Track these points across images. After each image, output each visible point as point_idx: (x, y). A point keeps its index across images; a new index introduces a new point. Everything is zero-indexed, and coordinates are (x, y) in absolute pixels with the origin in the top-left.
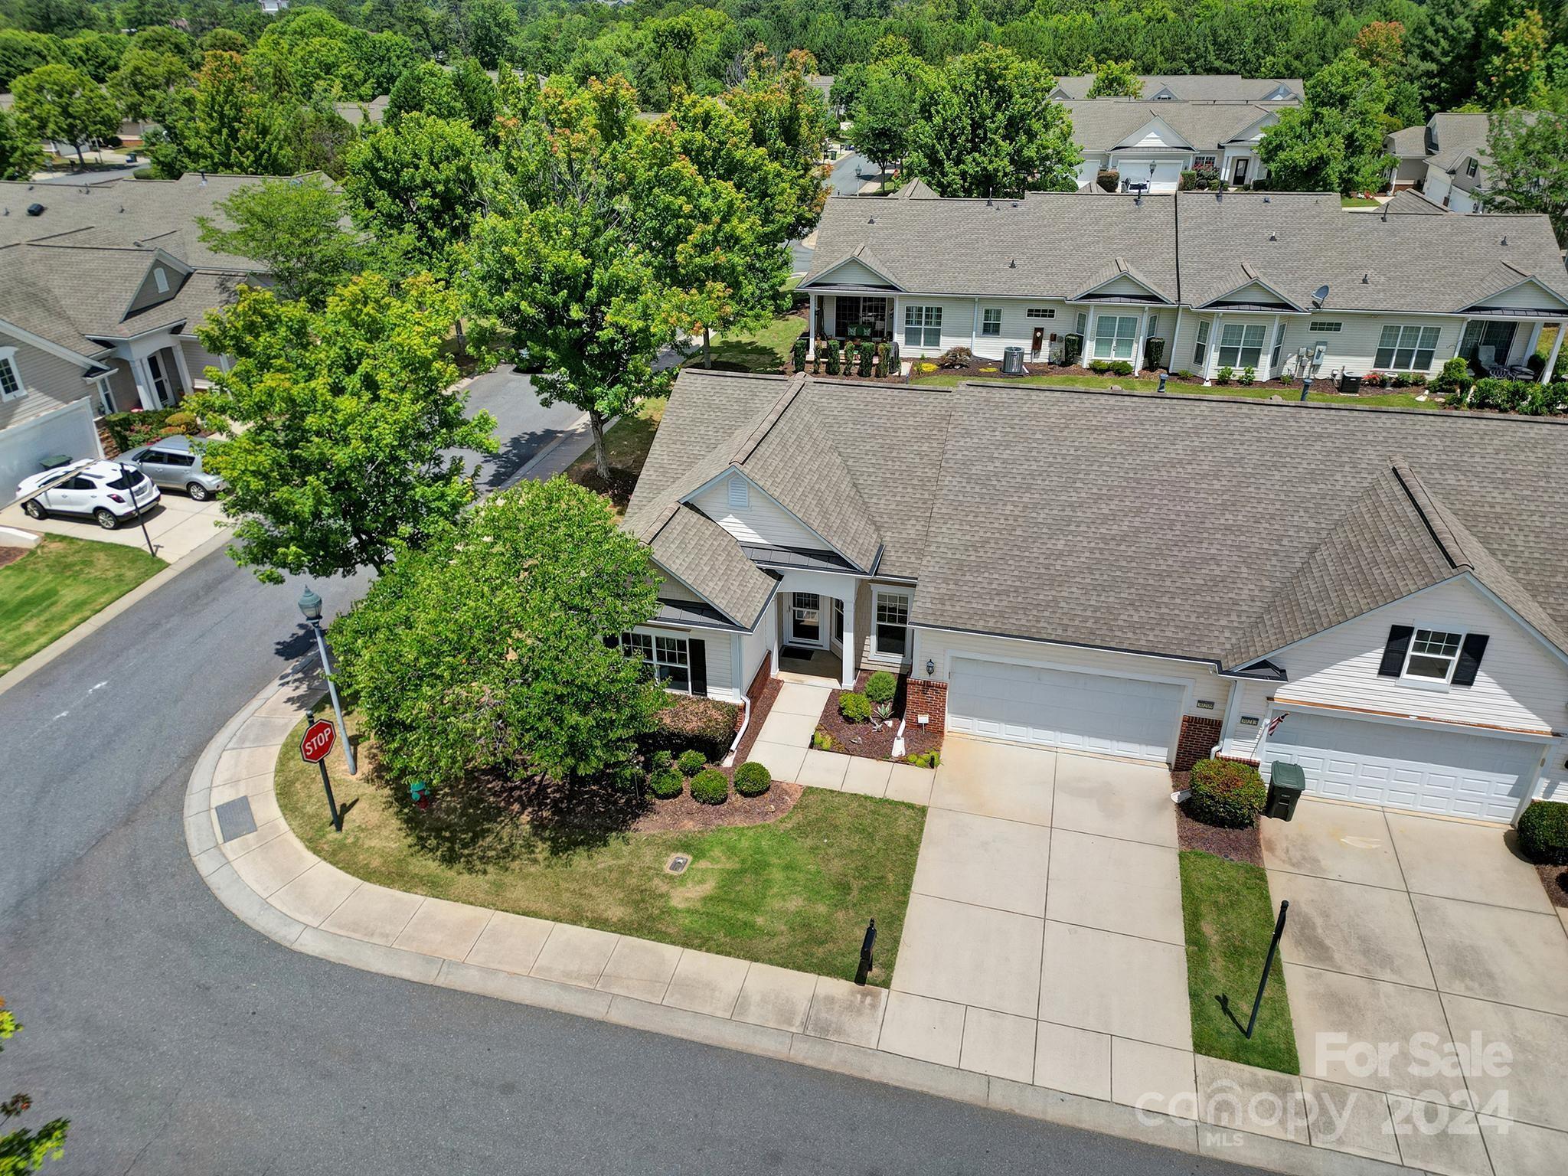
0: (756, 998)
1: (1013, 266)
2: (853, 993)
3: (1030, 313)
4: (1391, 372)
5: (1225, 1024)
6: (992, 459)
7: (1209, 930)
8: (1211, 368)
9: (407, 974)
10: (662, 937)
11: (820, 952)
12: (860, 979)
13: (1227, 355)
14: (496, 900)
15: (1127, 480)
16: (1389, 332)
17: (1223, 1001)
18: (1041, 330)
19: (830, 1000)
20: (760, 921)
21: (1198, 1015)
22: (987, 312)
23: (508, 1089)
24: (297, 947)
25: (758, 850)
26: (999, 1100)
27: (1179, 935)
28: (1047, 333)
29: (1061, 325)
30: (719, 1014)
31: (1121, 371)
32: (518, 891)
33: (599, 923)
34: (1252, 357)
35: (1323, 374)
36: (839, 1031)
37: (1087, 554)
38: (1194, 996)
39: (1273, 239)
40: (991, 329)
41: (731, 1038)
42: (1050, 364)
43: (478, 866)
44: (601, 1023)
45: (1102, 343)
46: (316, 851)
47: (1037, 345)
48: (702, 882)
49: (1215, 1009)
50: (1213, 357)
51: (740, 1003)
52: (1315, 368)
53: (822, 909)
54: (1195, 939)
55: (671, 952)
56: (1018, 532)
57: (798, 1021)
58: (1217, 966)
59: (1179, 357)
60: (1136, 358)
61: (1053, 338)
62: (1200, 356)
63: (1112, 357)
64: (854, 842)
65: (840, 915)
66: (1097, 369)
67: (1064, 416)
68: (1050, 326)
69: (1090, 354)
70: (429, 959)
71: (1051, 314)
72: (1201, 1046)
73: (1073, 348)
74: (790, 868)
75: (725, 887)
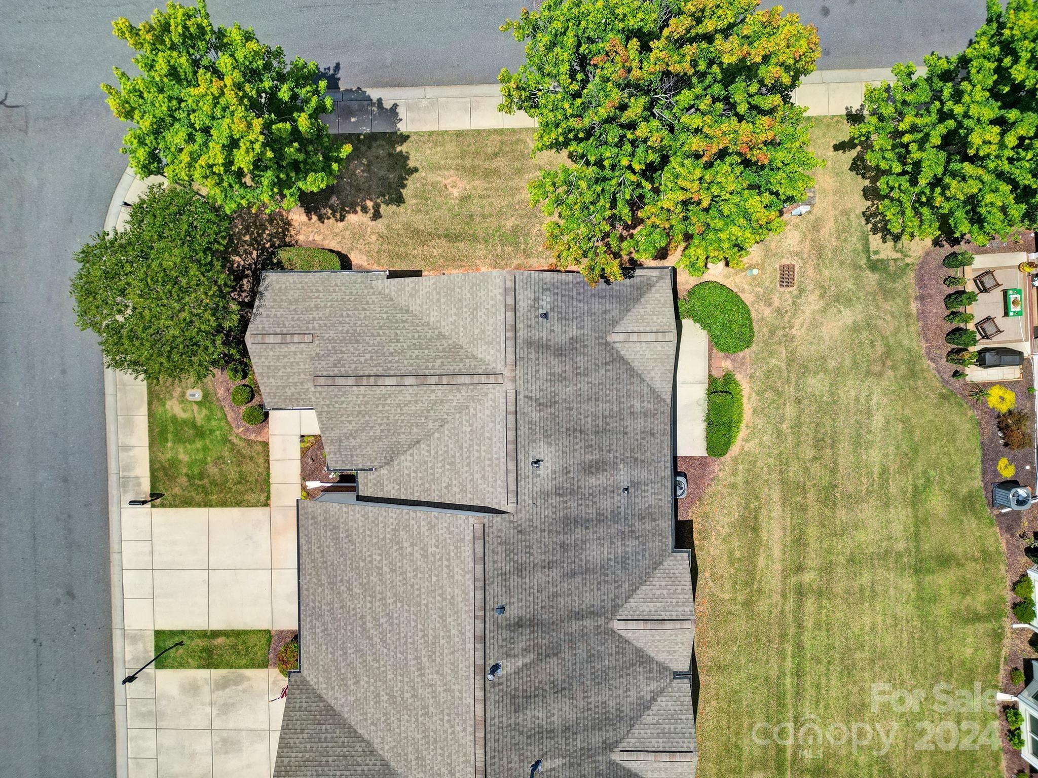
0: (131, 454)
2: (145, 493)
5: (170, 643)
6: (412, 545)
7: (220, 641)
10: (150, 403)
11: (160, 474)
12: (151, 495)
15: (406, 636)
17: (181, 644)
19: (139, 484)
20: (169, 444)
21: (173, 633)
23: (64, 372)
25: (212, 431)
26: (114, 558)
27: (216, 626)
30: (120, 441)
36: (125, 492)
37: (352, 606)
38: (182, 633)
44: (104, 394)
48: (184, 411)
49: (177, 640)
51: (127, 448)
53: (184, 471)
54: (215, 634)
55: (144, 410)
56: (362, 564)
57: (126, 474)
58: (200, 643)
64: (233, 475)
65: (185, 479)
66: (1023, 586)
67: (453, 597)
72: (158, 634)
74: (205, 449)
75: (185, 422)
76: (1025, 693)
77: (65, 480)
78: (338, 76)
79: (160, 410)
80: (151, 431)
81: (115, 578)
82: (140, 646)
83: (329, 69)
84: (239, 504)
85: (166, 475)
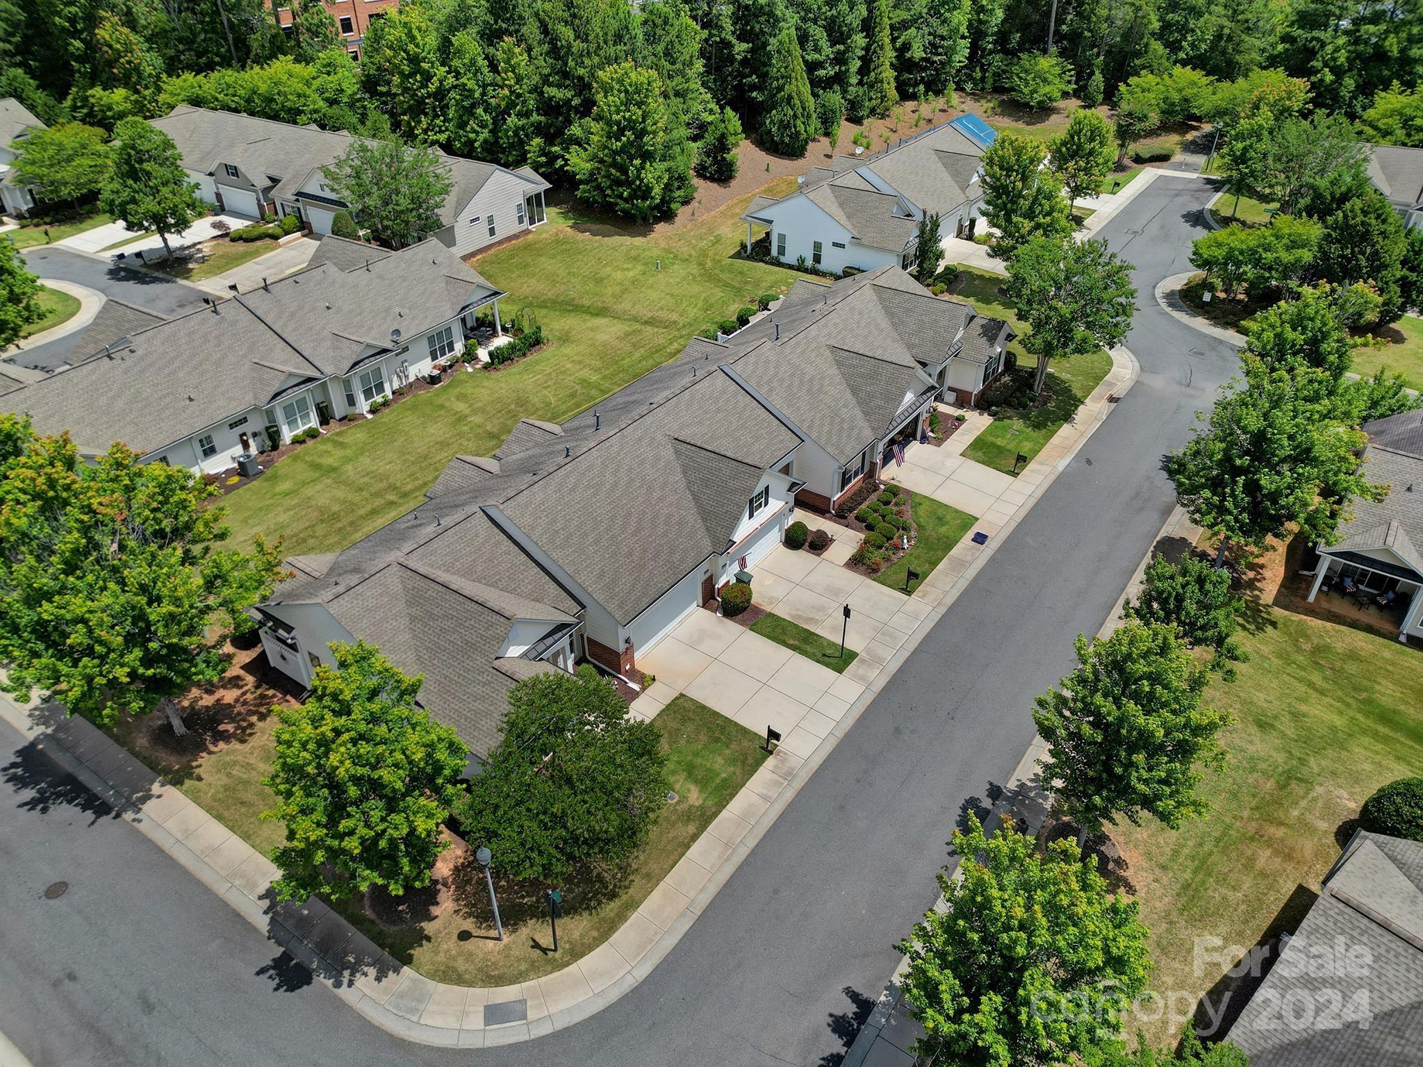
0: (764, 791)
1: (191, 399)
2: (776, 758)
3: (232, 426)
4: (443, 361)
5: (833, 661)
7: (792, 642)
8: (363, 405)
9: (687, 927)
10: (715, 815)
11: (750, 761)
12: (771, 753)
13: (368, 394)
14: (654, 879)
15: (609, 504)
16: (431, 340)
17: (824, 655)
18: (244, 434)
19: (776, 767)
20: (724, 775)
21: (827, 665)
22: (201, 441)
23: (776, 891)
24: (640, 980)
25: (679, 763)
26: (840, 734)
27: (790, 652)
28: (249, 434)
29: (256, 424)
30: (767, 807)
31: (312, 434)
32: (654, 867)
33: (694, 838)
34: (380, 388)
35: (412, 379)
36: (793, 769)
37: (637, 546)
38: (818, 662)
39: (328, 308)
40: (210, 451)
41: (779, 807)
42: (262, 453)
43: (627, 883)
44: (753, 851)
45: (292, 423)
46: (567, 964)
47: (246, 445)
48: (689, 790)
49: (826, 659)
50: (360, 398)
51: (765, 798)
52: (407, 377)
53: (727, 752)
54: (793, 648)
55: (725, 814)
57: (781, 780)
58: (808, 649)
59: (339, 407)
60: (314, 422)
61: (255, 435)
62: (351, 401)
63: (301, 429)
64: (690, 727)
65: (733, 746)
66: (297, 441)
67: (556, 492)
68: (248, 428)
69: (287, 435)
70: (683, 915)
71: (245, 420)
72: (840, 672)
73: (273, 436)
74: (696, 754)
75: (696, 782)
76: (357, 411)
77: (842, 808)
78: (270, 963)
79: (710, 803)
80: (732, 796)
81: (850, 722)
82: (861, 672)
83: (270, 977)
84: (704, 707)
85: (746, 759)
